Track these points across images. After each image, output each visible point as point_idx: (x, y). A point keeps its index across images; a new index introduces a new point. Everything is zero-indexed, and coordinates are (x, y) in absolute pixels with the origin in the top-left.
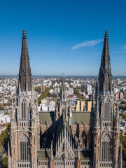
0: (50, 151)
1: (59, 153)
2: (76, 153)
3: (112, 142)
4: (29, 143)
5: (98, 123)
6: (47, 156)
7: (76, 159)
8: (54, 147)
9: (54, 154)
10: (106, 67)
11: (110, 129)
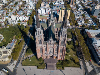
0: (47, 41)
1: (49, 42)
2: (54, 42)
3: (64, 41)
4: (41, 40)
5: (60, 37)
6: (46, 43)
7: (54, 44)
8: (48, 41)
9: (48, 43)
10: (65, 21)
11: (64, 38)
